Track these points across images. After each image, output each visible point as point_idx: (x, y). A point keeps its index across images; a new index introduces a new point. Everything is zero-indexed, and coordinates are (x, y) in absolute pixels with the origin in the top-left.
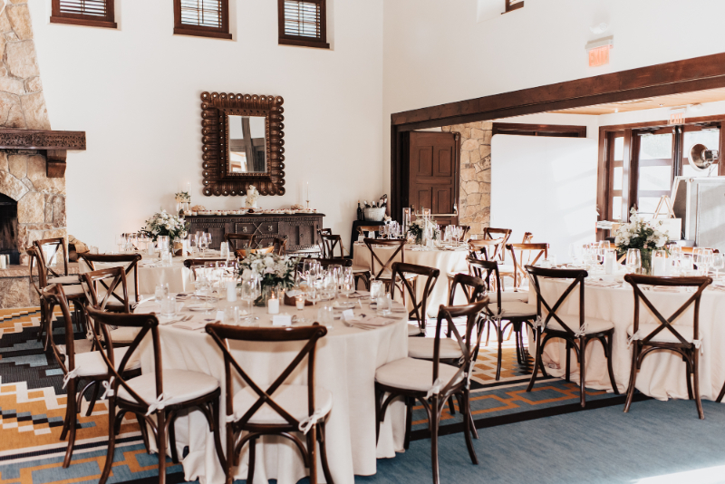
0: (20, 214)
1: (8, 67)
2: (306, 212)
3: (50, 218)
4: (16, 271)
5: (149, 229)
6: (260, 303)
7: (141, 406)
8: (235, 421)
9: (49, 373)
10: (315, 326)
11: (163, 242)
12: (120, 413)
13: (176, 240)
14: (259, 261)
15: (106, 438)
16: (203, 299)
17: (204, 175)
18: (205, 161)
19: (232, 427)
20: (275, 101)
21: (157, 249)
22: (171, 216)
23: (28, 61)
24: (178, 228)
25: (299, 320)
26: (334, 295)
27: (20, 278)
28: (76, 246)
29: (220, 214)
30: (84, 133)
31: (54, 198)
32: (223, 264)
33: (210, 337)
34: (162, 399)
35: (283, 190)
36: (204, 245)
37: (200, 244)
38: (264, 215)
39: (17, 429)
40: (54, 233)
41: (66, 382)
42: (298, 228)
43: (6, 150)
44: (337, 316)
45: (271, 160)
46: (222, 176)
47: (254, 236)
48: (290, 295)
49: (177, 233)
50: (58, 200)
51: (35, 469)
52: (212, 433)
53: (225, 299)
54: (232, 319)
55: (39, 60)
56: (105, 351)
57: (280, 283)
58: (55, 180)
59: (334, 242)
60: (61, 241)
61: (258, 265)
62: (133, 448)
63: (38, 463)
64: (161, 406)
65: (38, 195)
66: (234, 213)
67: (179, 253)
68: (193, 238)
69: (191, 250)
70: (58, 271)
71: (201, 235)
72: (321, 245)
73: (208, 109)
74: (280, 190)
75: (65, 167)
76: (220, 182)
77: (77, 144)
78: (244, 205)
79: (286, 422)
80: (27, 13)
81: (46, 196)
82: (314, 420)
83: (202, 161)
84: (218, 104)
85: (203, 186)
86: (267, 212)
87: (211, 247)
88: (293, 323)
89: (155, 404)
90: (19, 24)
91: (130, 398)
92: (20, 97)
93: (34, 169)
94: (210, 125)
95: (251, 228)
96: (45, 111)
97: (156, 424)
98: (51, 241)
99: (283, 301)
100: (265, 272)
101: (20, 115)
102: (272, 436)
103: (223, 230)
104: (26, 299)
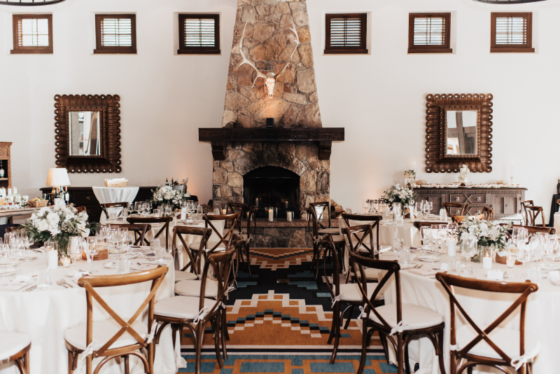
0: (301, 185)
1: (297, 87)
2: (510, 186)
3: (319, 187)
4: (297, 223)
5: (387, 197)
6: (475, 259)
7: (387, 328)
8: (458, 350)
9: (319, 295)
10: (527, 283)
11: (397, 208)
12: (370, 331)
13: (406, 206)
14: (476, 226)
15: (360, 347)
16: (429, 252)
17: (426, 157)
18: (428, 147)
19: (455, 355)
20: (486, 98)
21: (392, 212)
22: (402, 188)
23: (310, 81)
24: (408, 197)
25: (509, 276)
26: (540, 258)
27: (300, 228)
28: (336, 207)
29: (438, 187)
30: (343, 129)
31: (323, 174)
32: (445, 227)
33: (439, 283)
34: (401, 325)
35: (490, 168)
36: (427, 211)
37: (424, 210)
38: (473, 188)
39: (300, 331)
40: (322, 198)
41: (334, 303)
42: (503, 199)
43: (294, 142)
44: (545, 275)
45: (481, 144)
46: (441, 158)
47: (467, 205)
48: (501, 254)
49: (407, 201)
50: (325, 175)
51: (312, 361)
52: (438, 357)
53: (447, 253)
54: (455, 270)
55: (317, 81)
56: (361, 284)
57: (492, 245)
58: (324, 162)
59: (536, 212)
60: (327, 204)
61: (475, 229)
62: (377, 358)
63: (314, 357)
64: (401, 330)
65: (313, 172)
66: (450, 186)
67: (408, 216)
68: (419, 205)
69: (417, 214)
70: (324, 225)
71: (425, 203)
72: (524, 213)
73: (432, 107)
74: (488, 168)
75: (330, 153)
76: (439, 162)
77: (339, 136)
78: (457, 180)
79: (501, 358)
80: (310, 49)
81: (318, 173)
82: (524, 360)
83: (425, 146)
84: (439, 103)
85: (426, 166)
86: (476, 186)
87: (432, 212)
88: (505, 278)
89: (396, 328)
90: (305, 57)
91: (378, 321)
92: (304, 106)
93: (311, 154)
94: (433, 119)
95: (463, 198)
96: (319, 115)
97: (397, 342)
98: (321, 204)
99: (495, 259)
100: (480, 236)
101: (303, 118)
102: (486, 367)
103: (440, 199)
104: (303, 243)
